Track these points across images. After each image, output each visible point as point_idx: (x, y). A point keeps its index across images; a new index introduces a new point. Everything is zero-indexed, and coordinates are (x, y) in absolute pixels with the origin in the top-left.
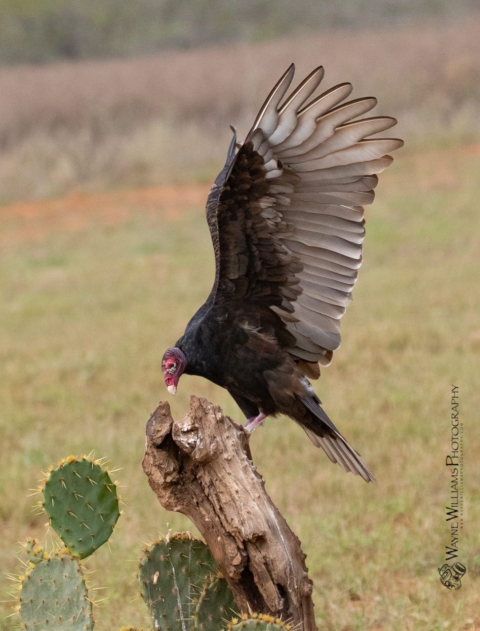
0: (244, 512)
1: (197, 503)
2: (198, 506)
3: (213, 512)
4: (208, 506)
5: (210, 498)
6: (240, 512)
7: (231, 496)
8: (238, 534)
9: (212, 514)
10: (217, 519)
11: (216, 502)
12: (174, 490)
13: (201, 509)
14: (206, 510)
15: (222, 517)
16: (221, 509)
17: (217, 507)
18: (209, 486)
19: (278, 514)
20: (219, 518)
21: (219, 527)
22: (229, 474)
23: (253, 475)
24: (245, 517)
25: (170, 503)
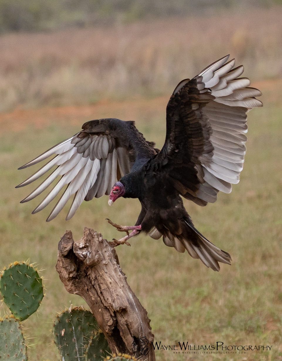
0: (114, 295)
1: (88, 289)
2: (88, 291)
3: (96, 294)
4: (94, 291)
5: (95, 286)
6: (112, 295)
7: (107, 285)
8: (111, 307)
9: (96, 296)
10: (99, 299)
11: (98, 289)
12: (74, 282)
13: (90, 293)
14: (92, 293)
15: (102, 298)
16: (101, 293)
17: (99, 292)
18: (94, 280)
19: (134, 296)
20: (100, 298)
21: (100, 303)
22: (106, 273)
23: (120, 273)
24: (115, 298)
25: (71, 289)
